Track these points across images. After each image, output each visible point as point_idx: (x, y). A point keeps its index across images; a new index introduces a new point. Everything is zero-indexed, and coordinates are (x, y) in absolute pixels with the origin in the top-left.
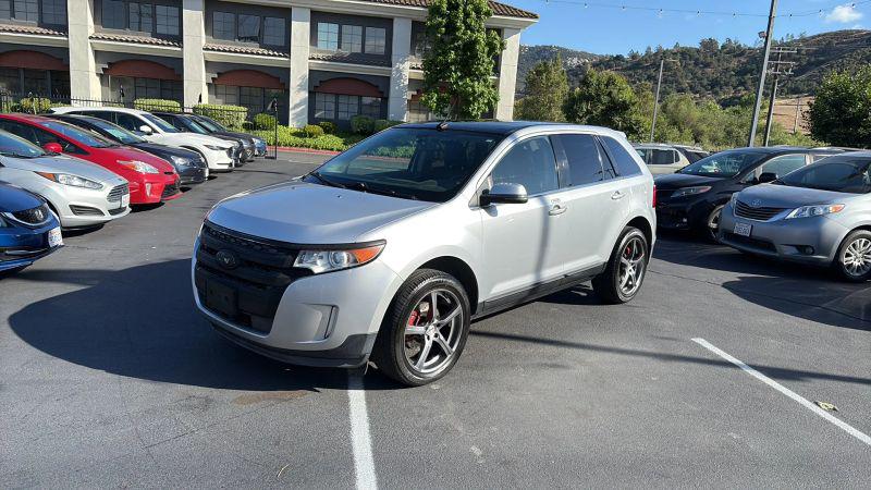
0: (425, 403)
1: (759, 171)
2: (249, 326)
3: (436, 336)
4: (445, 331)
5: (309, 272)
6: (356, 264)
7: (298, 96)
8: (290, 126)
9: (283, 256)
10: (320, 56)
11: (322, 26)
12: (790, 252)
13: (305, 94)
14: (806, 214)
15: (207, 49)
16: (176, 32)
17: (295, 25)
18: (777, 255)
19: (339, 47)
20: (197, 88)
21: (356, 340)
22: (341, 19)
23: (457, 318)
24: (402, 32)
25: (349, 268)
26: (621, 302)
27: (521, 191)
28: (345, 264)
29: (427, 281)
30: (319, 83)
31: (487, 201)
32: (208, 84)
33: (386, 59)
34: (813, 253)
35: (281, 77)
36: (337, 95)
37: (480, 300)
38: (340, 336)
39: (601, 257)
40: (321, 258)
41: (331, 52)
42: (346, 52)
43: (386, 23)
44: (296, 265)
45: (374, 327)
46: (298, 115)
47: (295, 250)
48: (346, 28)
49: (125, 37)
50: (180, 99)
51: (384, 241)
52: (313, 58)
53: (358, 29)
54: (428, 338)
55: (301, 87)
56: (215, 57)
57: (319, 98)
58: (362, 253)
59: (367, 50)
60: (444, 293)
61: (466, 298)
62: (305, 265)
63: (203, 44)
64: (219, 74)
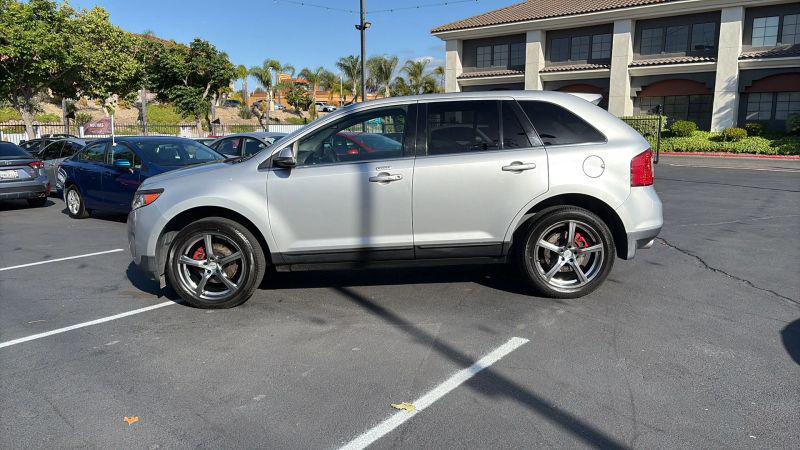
6: (144, 204)
7: (723, 100)
8: (712, 130)
10: (753, 55)
11: (758, 22)
13: (732, 97)
15: (632, 66)
17: (724, 26)
19: (779, 39)
22: (781, 9)
30: (750, 84)
35: (708, 80)
36: (775, 94)
41: (767, 48)
42: (787, 45)
46: (721, 120)
48: (790, 19)
49: (567, 67)
52: (744, 58)
55: (728, 90)
56: (639, 72)
57: (753, 98)
63: (630, 61)
64: (642, 87)
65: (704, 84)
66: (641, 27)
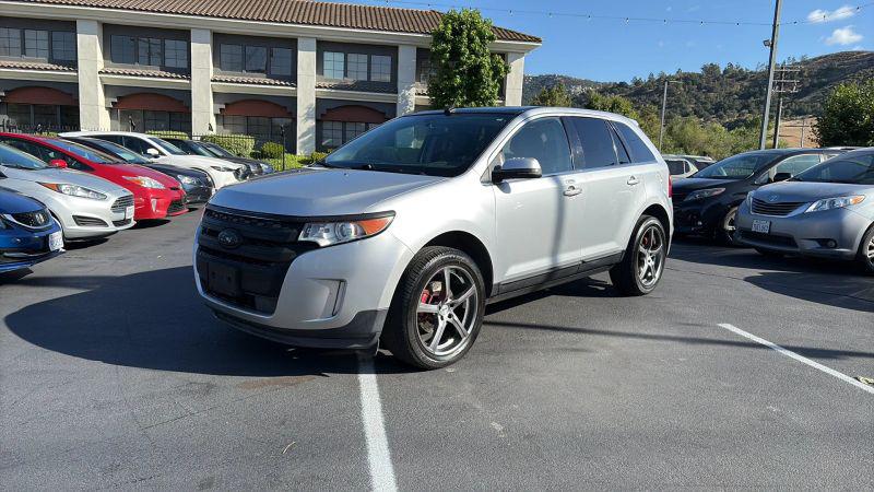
0: (440, 384)
1: (773, 171)
2: (253, 308)
3: (450, 316)
4: (459, 311)
5: (315, 246)
6: (364, 236)
7: (305, 125)
8: (298, 154)
9: (286, 230)
10: (327, 84)
11: (328, 56)
12: (811, 246)
13: (312, 123)
14: (826, 207)
15: (215, 81)
16: (184, 65)
17: (301, 54)
18: (798, 250)
19: (345, 75)
20: (204, 117)
21: (367, 317)
22: (346, 47)
23: (472, 298)
24: (407, 59)
25: (357, 240)
26: (641, 294)
27: (535, 165)
28: (353, 236)
29: (440, 257)
30: (326, 112)
31: (499, 177)
32: (216, 115)
33: (392, 87)
34: (835, 247)
35: (288, 106)
36: (344, 122)
37: (495, 281)
38: (349, 313)
39: (618, 245)
40: (327, 231)
41: (336, 80)
42: (350, 81)
43: (391, 50)
44: (301, 238)
45: (385, 303)
46: (304, 143)
47: (299, 223)
48: (352, 57)
49: (134, 71)
50: (189, 131)
51: (393, 213)
52: (320, 87)
53: (364, 58)
54: (442, 319)
55: (308, 117)
56: (222, 88)
57: (327, 125)
58: (370, 224)
59: (373, 79)
60: (457, 271)
61: (480, 277)
62: (310, 239)
63: (211, 76)
64: (226, 105)
65: (285, 108)
66: (219, 40)
